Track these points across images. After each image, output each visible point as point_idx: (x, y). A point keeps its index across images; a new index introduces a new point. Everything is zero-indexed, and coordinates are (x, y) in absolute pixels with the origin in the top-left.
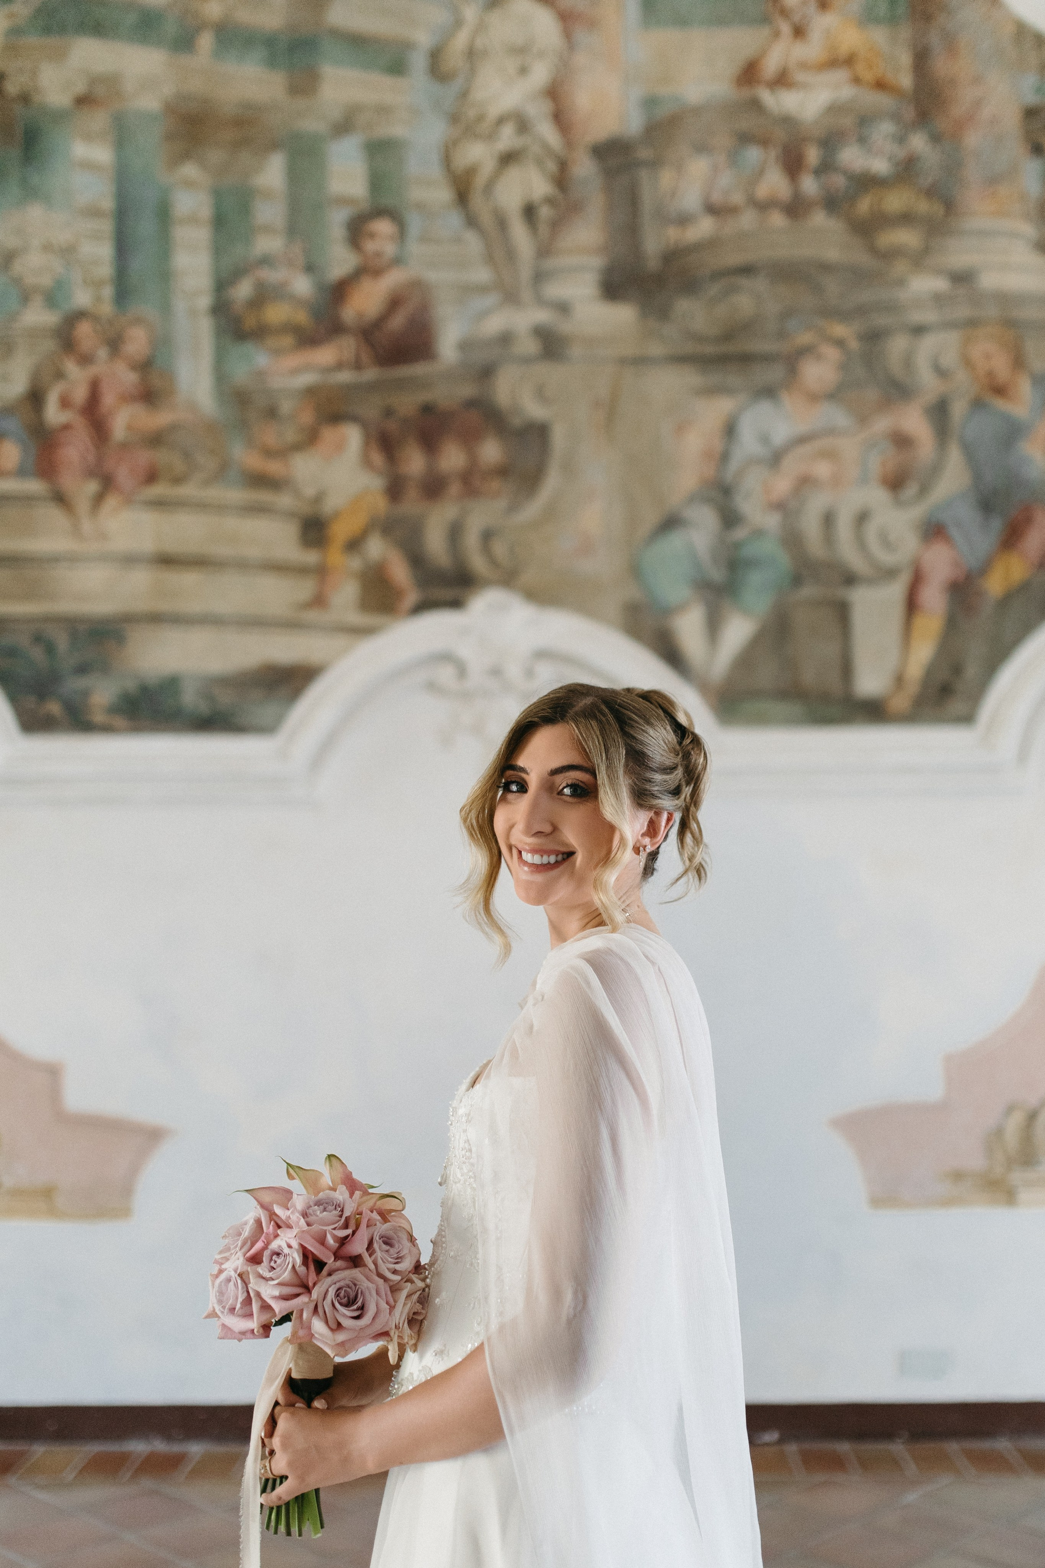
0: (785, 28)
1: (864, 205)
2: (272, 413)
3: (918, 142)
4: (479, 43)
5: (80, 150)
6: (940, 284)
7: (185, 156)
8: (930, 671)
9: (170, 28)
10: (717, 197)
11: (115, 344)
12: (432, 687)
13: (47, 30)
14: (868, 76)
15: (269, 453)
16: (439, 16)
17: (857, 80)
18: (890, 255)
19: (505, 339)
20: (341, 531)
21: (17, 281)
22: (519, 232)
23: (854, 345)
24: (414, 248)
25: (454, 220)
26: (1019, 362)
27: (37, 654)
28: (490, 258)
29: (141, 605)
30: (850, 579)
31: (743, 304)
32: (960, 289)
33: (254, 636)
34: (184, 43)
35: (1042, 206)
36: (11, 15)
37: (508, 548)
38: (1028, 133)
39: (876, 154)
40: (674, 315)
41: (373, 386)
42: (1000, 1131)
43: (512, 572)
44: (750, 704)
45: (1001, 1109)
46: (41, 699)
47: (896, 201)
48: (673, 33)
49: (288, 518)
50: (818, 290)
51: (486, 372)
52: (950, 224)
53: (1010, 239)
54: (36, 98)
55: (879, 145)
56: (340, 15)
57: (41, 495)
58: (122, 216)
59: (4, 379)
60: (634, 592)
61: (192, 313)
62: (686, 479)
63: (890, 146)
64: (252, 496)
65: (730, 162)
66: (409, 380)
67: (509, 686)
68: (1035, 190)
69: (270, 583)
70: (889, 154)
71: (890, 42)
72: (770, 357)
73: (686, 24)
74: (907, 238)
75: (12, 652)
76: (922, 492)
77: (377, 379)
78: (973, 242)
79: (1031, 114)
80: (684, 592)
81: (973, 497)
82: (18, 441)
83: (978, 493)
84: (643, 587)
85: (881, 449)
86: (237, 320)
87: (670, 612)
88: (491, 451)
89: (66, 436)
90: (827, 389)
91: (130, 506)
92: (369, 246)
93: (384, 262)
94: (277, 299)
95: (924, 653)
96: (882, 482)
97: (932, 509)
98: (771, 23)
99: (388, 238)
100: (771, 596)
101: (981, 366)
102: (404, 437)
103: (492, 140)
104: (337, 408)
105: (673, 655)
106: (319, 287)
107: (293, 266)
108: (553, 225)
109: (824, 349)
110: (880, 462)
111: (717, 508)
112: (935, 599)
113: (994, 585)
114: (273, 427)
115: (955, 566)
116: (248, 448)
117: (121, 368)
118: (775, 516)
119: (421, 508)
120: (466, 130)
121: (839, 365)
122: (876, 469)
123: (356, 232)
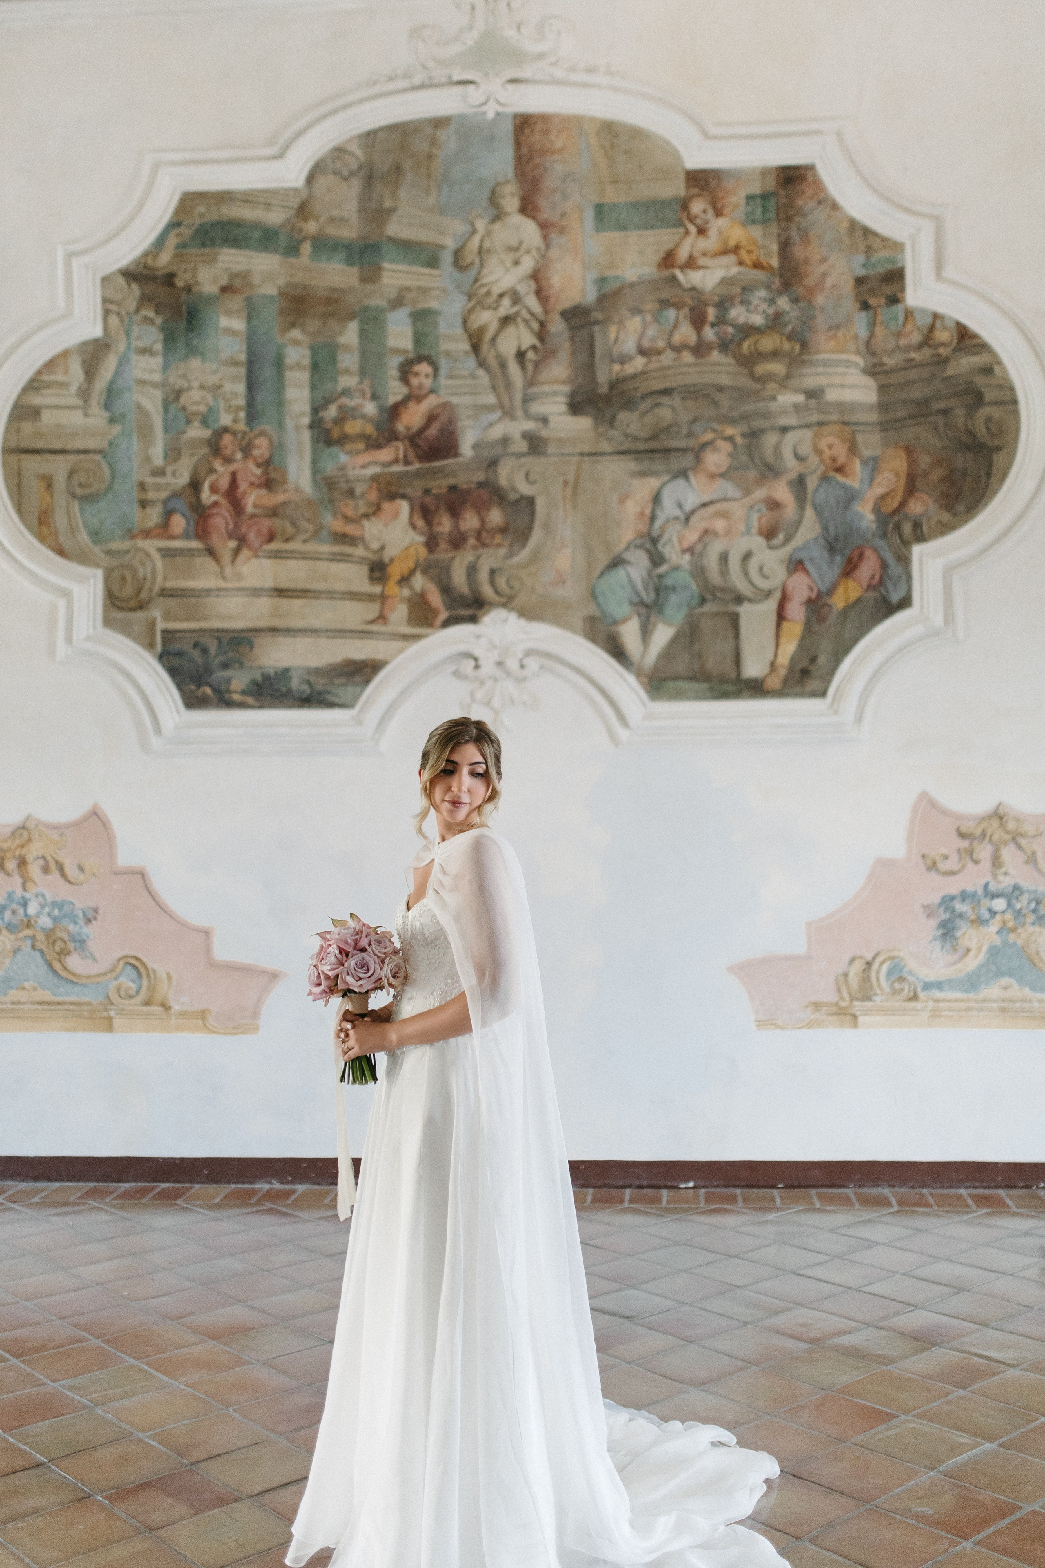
0: (693, 229)
1: (746, 346)
2: (351, 493)
3: (783, 303)
4: (487, 244)
5: (224, 322)
6: (800, 398)
7: (293, 325)
8: (793, 660)
9: (283, 240)
10: (646, 344)
11: (247, 450)
12: (456, 674)
13: (203, 245)
14: (748, 260)
15: (347, 519)
16: (460, 227)
17: (741, 263)
18: (763, 380)
19: (505, 441)
20: (396, 572)
21: (184, 409)
22: (514, 369)
23: (739, 440)
24: (443, 381)
25: (472, 362)
26: (853, 450)
27: (196, 654)
28: (494, 388)
29: (263, 623)
30: (739, 599)
31: (665, 414)
32: (813, 402)
33: (339, 641)
34: (292, 250)
35: (868, 344)
36: (179, 235)
37: (507, 581)
38: (857, 295)
39: (755, 311)
40: (617, 423)
41: (418, 474)
42: (846, 975)
43: (511, 598)
44: (671, 684)
45: (847, 959)
46: (198, 687)
47: (767, 343)
48: (616, 235)
49: (361, 563)
50: (716, 404)
51: (493, 464)
52: (805, 357)
53: (847, 367)
54: (195, 289)
55: (757, 306)
56: (395, 229)
57: (198, 550)
58: (251, 365)
59: (174, 474)
60: (591, 609)
61: (297, 428)
62: (627, 533)
63: (764, 306)
64: (337, 549)
65: (656, 320)
66: (440, 470)
67: (508, 674)
68: (863, 333)
69: (349, 606)
70: (764, 311)
71: (764, 236)
72: (684, 450)
73: (624, 228)
74: (776, 367)
75: (180, 654)
76: (788, 539)
77: (418, 470)
78: (820, 370)
79: (860, 281)
80: (626, 609)
81: (821, 541)
82: (184, 515)
83: (824, 538)
84: (599, 606)
85: (759, 510)
86: (328, 431)
87: (615, 623)
88: (496, 516)
89: (215, 511)
90: (722, 470)
91: (257, 556)
92: (415, 381)
93: (424, 392)
94: (354, 418)
95: (789, 648)
96: (761, 533)
97: (795, 550)
98: (683, 225)
99: (427, 376)
100: (684, 611)
101: (827, 453)
102: (438, 507)
103: (496, 309)
104: (393, 489)
105: (618, 652)
106: (382, 409)
107: (364, 395)
108: (537, 364)
109: (720, 443)
110: (760, 519)
111: (648, 551)
112: (796, 611)
113: (838, 601)
114: (351, 503)
115: (811, 589)
116: (335, 516)
117: (251, 465)
118: (687, 557)
119: (450, 555)
120: (479, 303)
121: (730, 455)
122: (755, 524)
123: (406, 372)
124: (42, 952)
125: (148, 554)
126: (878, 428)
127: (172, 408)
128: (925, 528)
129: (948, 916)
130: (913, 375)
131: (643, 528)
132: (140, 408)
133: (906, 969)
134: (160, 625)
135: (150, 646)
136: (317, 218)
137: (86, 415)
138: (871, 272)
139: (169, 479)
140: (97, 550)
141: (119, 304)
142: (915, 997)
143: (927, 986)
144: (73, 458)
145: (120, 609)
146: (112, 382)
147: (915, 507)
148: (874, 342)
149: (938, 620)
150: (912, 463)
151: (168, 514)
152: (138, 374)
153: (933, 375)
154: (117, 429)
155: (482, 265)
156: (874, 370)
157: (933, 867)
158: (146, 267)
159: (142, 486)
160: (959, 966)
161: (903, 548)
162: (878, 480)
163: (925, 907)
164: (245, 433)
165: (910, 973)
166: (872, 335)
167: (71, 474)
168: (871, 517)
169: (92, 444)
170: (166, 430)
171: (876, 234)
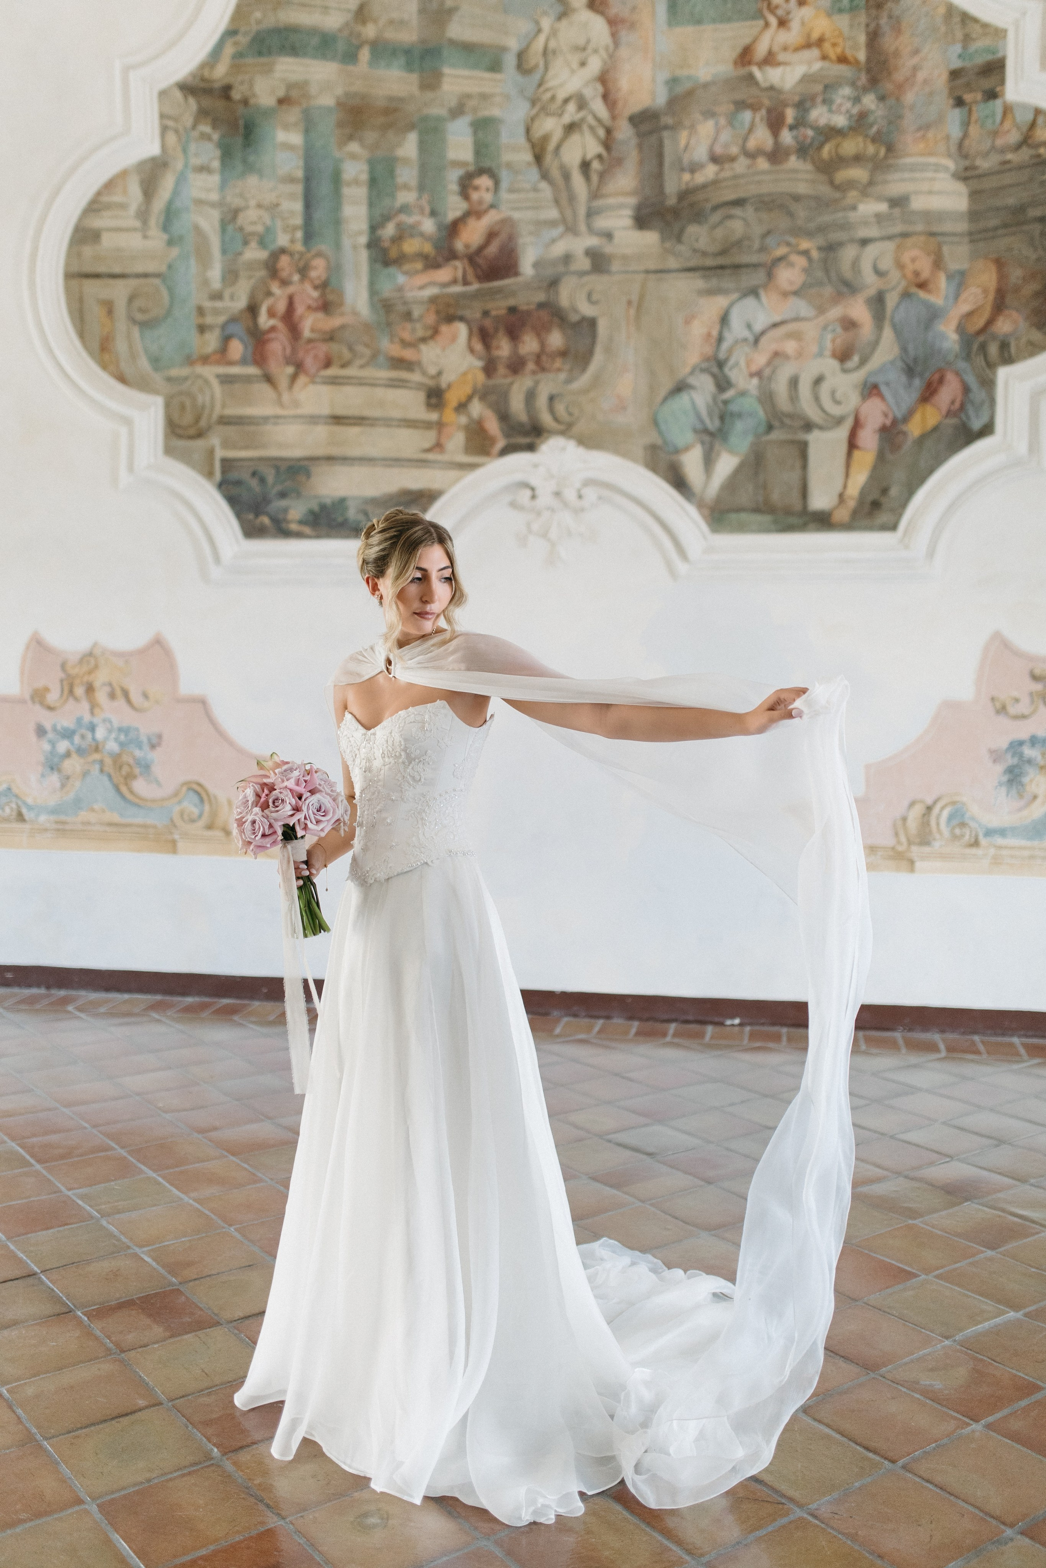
0: (773, 21)
1: (826, 151)
2: (408, 316)
3: (869, 101)
4: (552, 44)
5: (281, 136)
6: (883, 207)
7: (351, 138)
8: (863, 493)
9: (341, 46)
10: (718, 150)
11: (303, 271)
12: (513, 505)
13: (260, 54)
14: (832, 53)
15: (405, 344)
16: (524, 26)
17: (824, 57)
18: (842, 188)
19: (567, 258)
20: (453, 398)
21: (241, 229)
22: (578, 179)
23: (815, 254)
24: (504, 195)
25: (534, 174)
26: (938, 263)
27: (254, 483)
28: (557, 201)
29: (320, 452)
30: (808, 426)
31: (737, 227)
32: (897, 211)
33: (396, 471)
34: (350, 57)
35: (960, 145)
36: (236, 43)
37: (567, 408)
38: (952, 90)
39: (838, 111)
40: (685, 238)
41: (476, 296)
42: (904, 819)
43: (570, 426)
44: (733, 516)
45: (906, 803)
46: (257, 515)
47: (850, 147)
48: (690, 29)
49: (418, 389)
50: (791, 214)
51: (554, 283)
52: (891, 161)
53: (936, 171)
54: (252, 101)
55: (840, 105)
56: (456, 30)
57: (256, 376)
58: (309, 181)
59: (232, 298)
60: (653, 437)
61: (355, 247)
62: (693, 356)
63: (848, 105)
64: (394, 374)
65: (731, 123)
66: (500, 290)
67: (566, 504)
68: (955, 132)
69: (405, 434)
70: (848, 111)
71: (851, 26)
72: (755, 266)
73: (699, 22)
74: (858, 173)
75: (238, 483)
76: (863, 362)
77: (478, 290)
78: (906, 175)
79: (955, 74)
80: (690, 437)
81: (900, 364)
82: (241, 340)
83: (903, 361)
84: (660, 433)
85: (834, 331)
86: (385, 251)
87: (677, 451)
88: (556, 339)
89: (272, 335)
90: (795, 287)
91: (314, 382)
92: (475, 196)
93: (484, 206)
94: (412, 236)
95: (860, 478)
96: (834, 355)
97: (870, 374)
98: (763, 17)
99: (488, 190)
100: (750, 439)
101: (910, 267)
102: (496, 330)
103: (560, 115)
104: (451, 311)
105: (679, 482)
106: (440, 226)
107: (422, 212)
108: (602, 175)
109: (794, 258)
110: (833, 341)
111: (714, 376)
112: (869, 439)
113: (914, 428)
114: (409, 326)
115: (886, 415)
116: (392, 341)
117: (308, 287)
118: (755, 381)
119: (508, 380)
120: (543, 108)
121: (805, 270)
122: (829, 345)
123: (466, 186)
124: (110, 777)
125: (206, 382)
126: (966, 239)
127: (230, 228)
128: (1013, 350)
129: (1015, 761)
130: (1008, 179)
131: (709, 350)
132: (197, 229)
133: (967, 815)
134: (219, 454)
135: (209, 475)
136: (375, 21)
137: (145, 237)
138: (968, 64)
139: (226, 303)
140: (157, 378)
141: (176, 120)
142: (976, 844)
143: (989, 833)
144: (133, 283)
145: (180, 437)
146: (170, 203)
147: (1003, 326)
148: (967, 143)
149: (1022, 448)
150: (1002, 277)
151: (226, 339)
152: (196, 193)
153: (1031, 179)
154: (175, 252)
155: (546, 68)
156: (966, 175)
157: (1002, 710)
158: (203, 79)
159: (201, 311)
160: (1025, 813)
161: (988, 371)
162: (964, 296)
163: (991, 752)
164: (302, 254)
165: (973, 818)
166: (965, 135)
167: (131, 299)
168: (953, 336)
169: (151, 267)
170: (224, 252)
171: (975, 20)
